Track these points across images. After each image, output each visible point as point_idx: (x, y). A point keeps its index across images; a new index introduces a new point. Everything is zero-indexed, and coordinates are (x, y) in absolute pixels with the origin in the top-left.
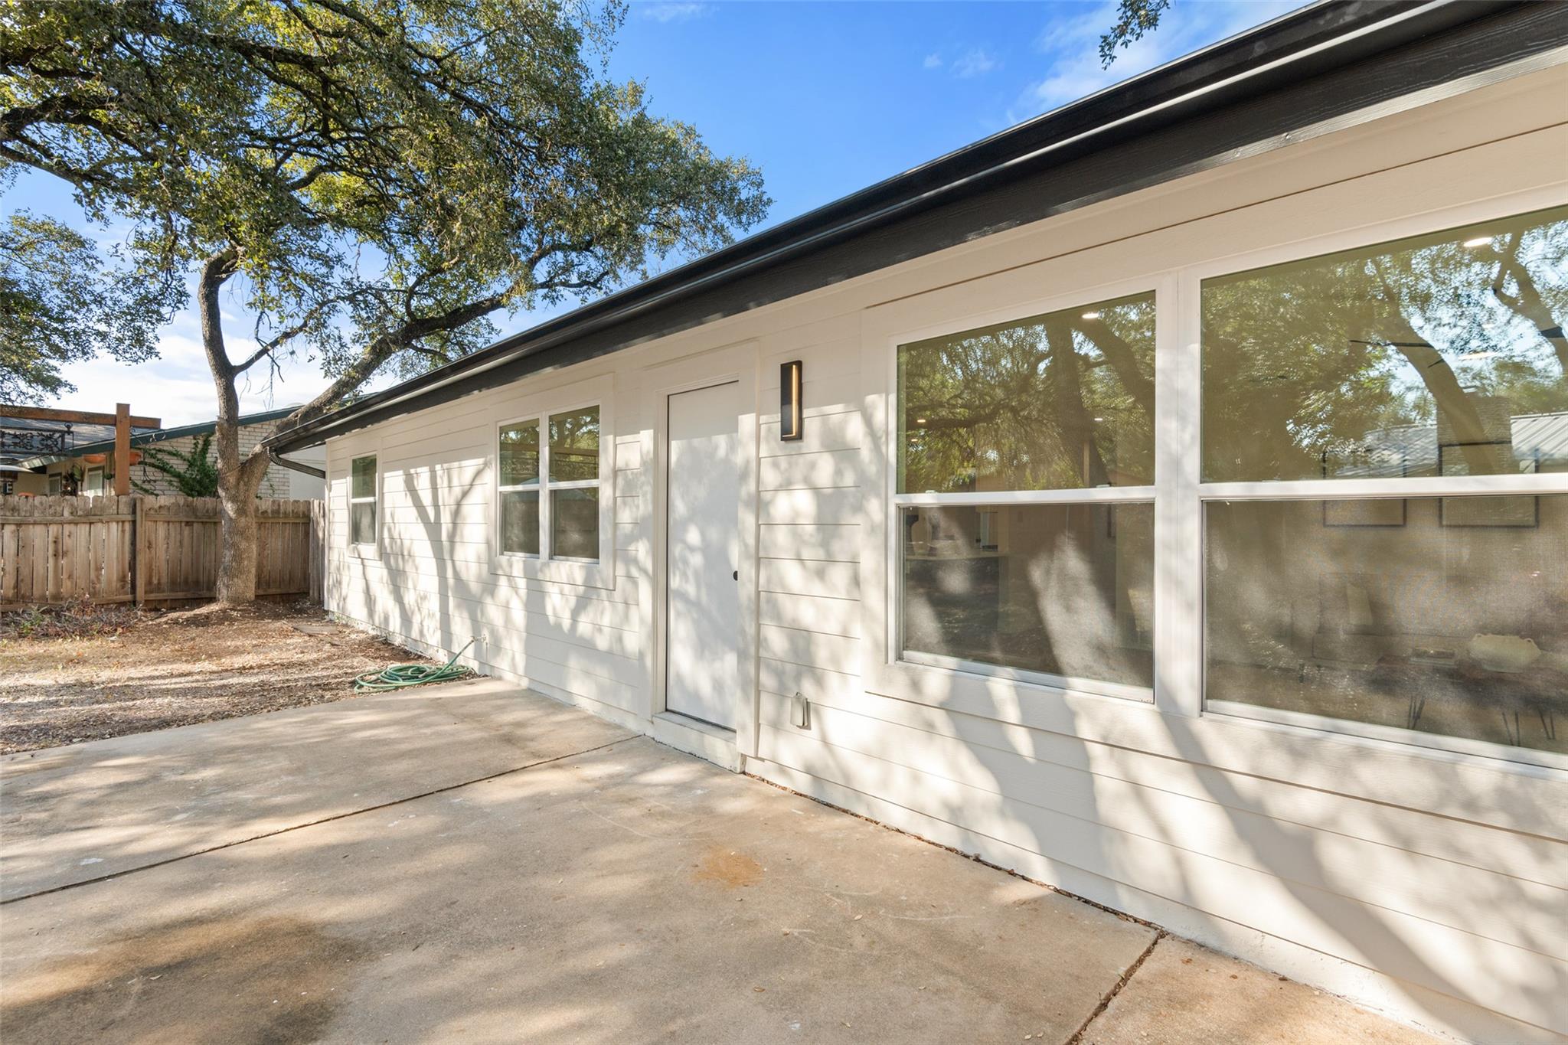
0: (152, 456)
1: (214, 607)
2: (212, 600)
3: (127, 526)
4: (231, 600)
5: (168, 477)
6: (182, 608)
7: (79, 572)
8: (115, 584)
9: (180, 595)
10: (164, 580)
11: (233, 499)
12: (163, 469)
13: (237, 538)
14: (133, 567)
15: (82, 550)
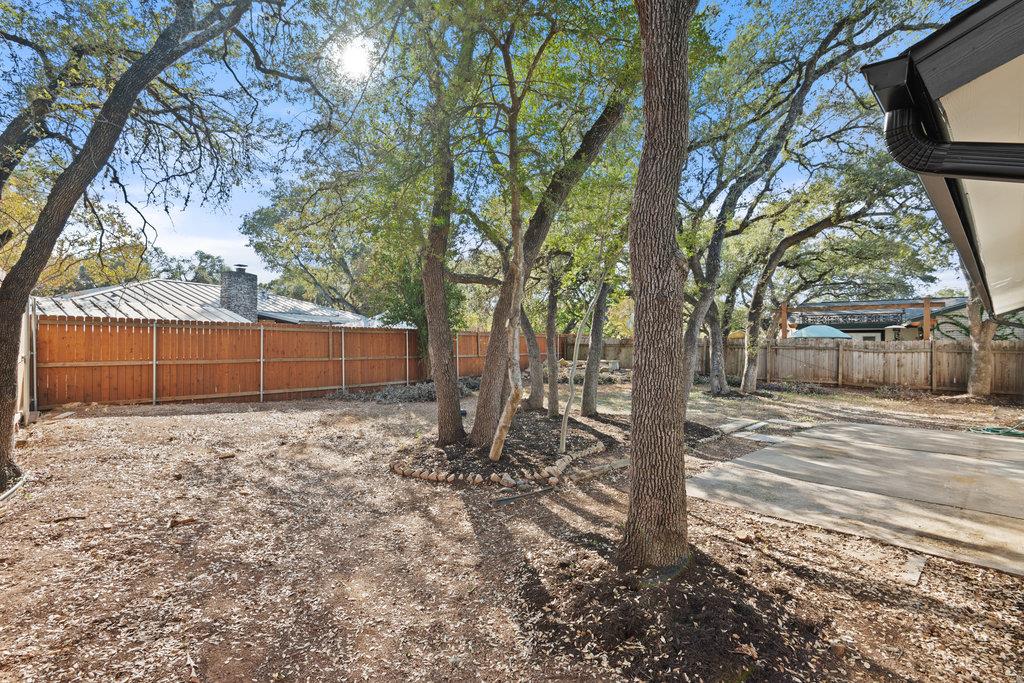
0: (951, 318)
1: (965, 396)
2: (966, 392)
3: (929, 354)
4: (975, 393)
5: (959, 328)
6: (950, 395)
7: (908, 374)
8: (923, 381)
9: (955, 389)
10: (947, 381)
11: (978, 341)
12: (957, 324)
13: (979, 362)
14: (931, 374)
15: (909, 365)
